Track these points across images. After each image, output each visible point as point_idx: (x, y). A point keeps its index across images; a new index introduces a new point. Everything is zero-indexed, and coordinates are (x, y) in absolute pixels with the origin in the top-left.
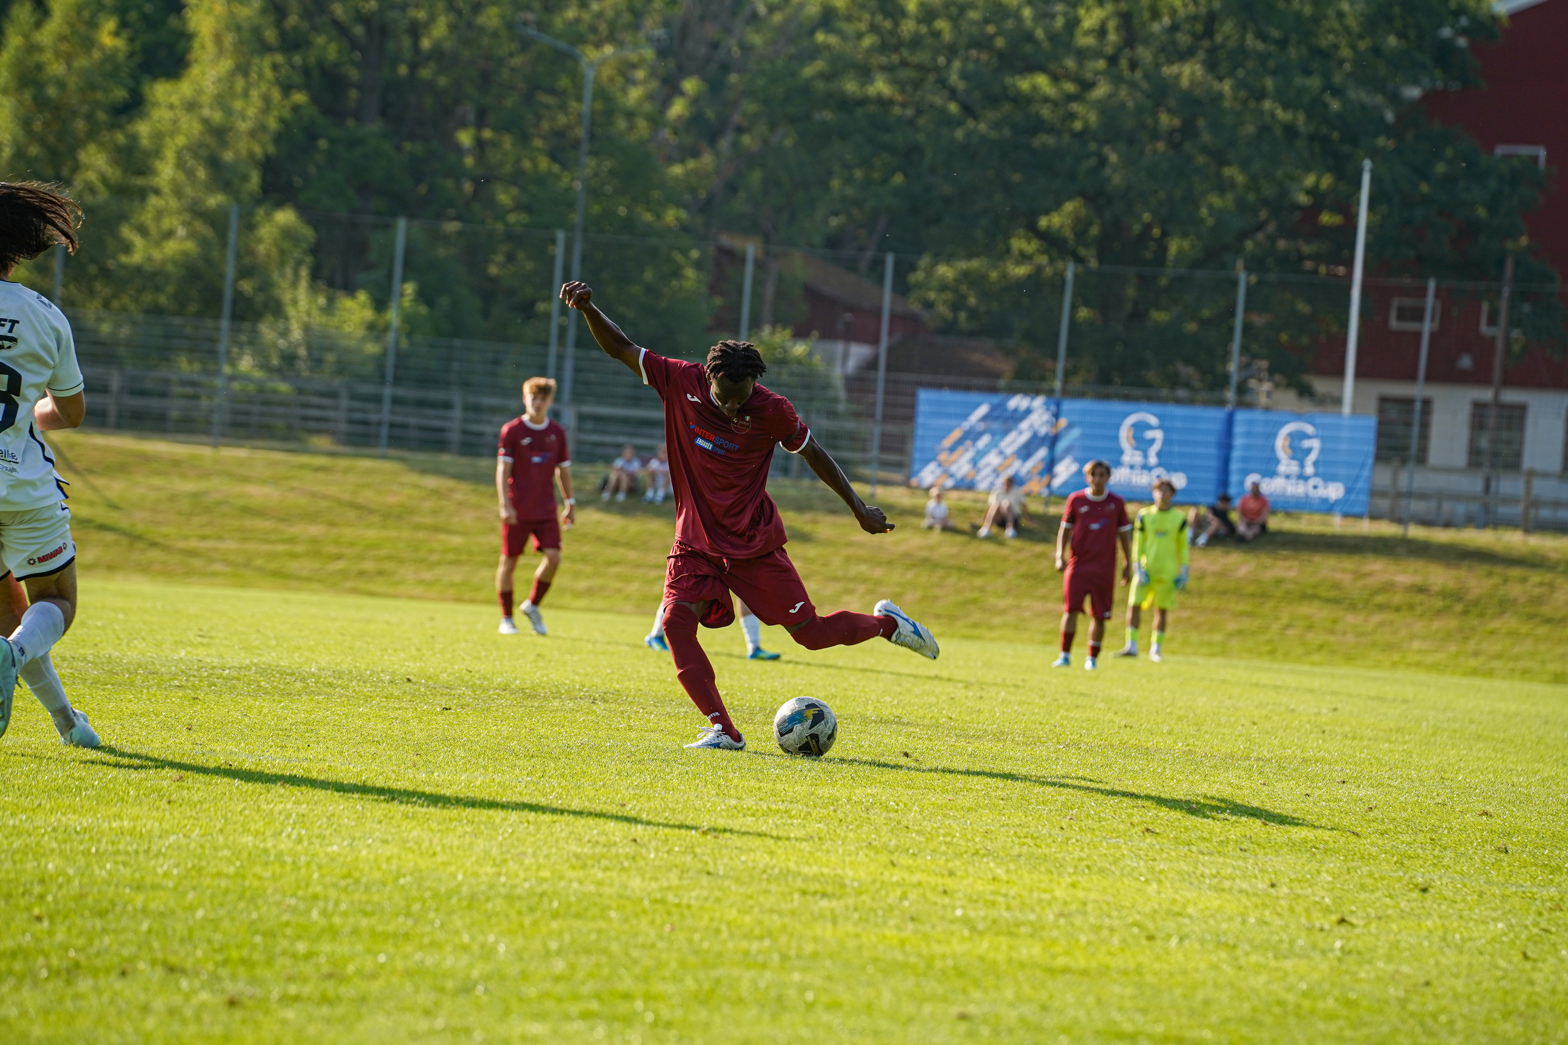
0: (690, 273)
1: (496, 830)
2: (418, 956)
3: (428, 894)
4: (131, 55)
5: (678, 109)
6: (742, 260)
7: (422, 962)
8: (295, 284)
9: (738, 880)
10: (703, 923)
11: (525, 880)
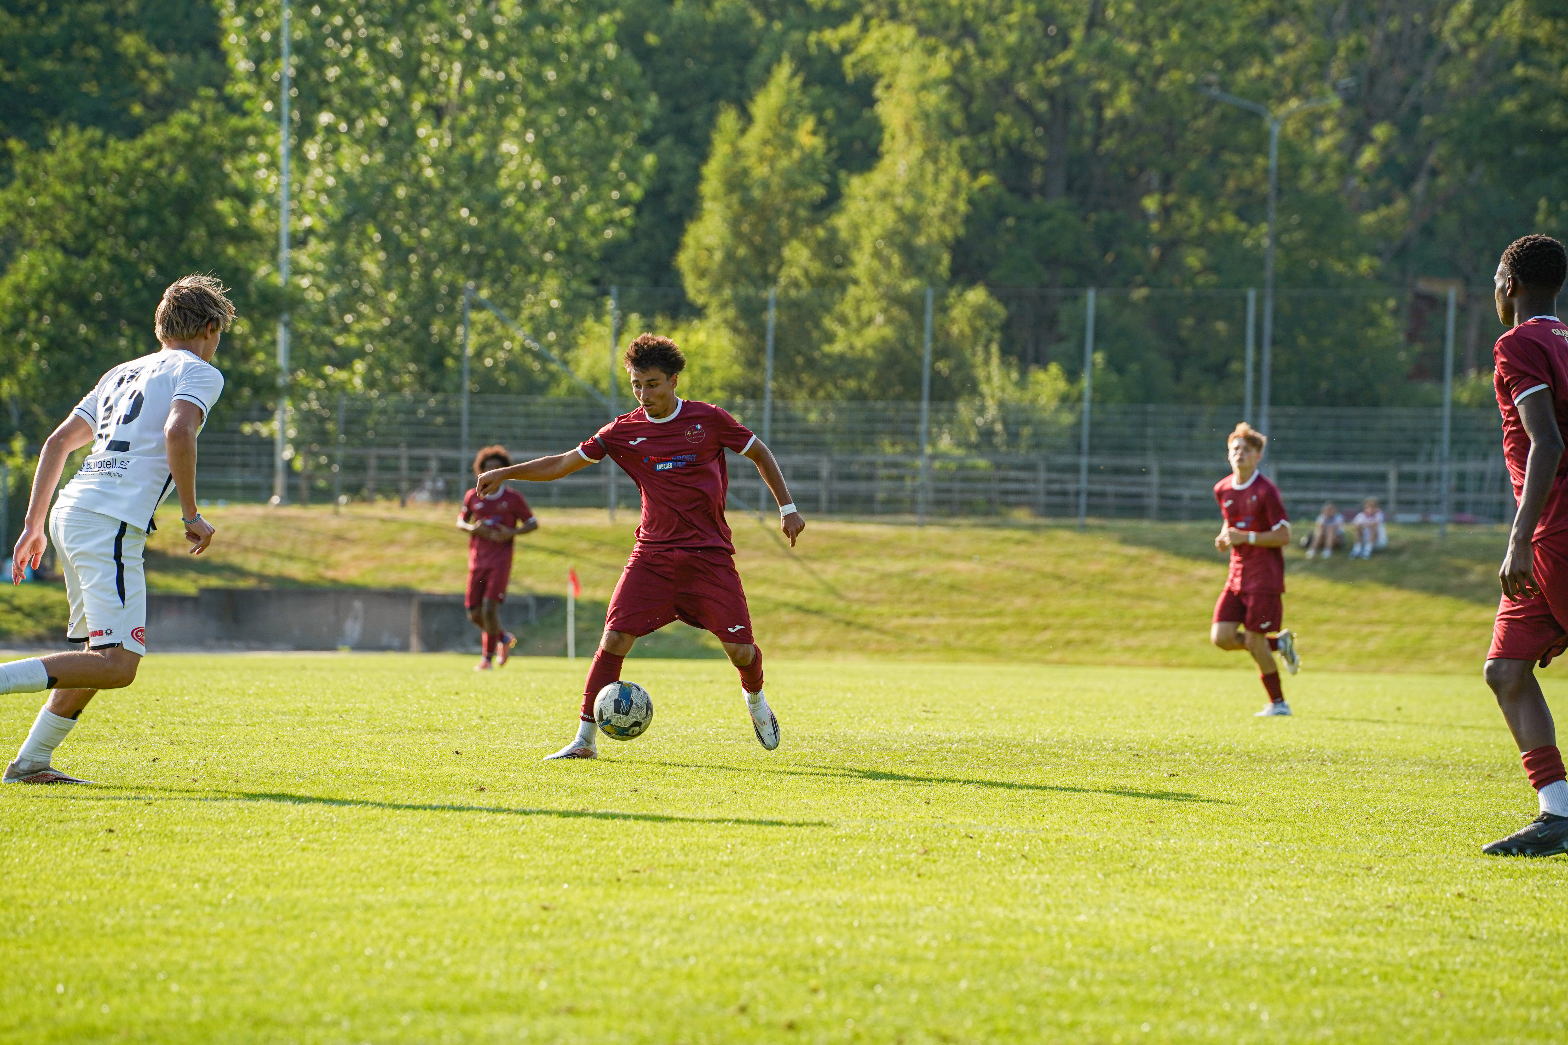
0: (1388, 322)
1: (1241, 896)
2: (1181, 1026)
3: (1182, 963)
4: (829, 150)
5: (1368, 156)
6: (1445, 304)
7: (1186, 1031)
8: (987, 362)
9: (1504, 944)
10: (1473, 990)
11: (1279, 947)
